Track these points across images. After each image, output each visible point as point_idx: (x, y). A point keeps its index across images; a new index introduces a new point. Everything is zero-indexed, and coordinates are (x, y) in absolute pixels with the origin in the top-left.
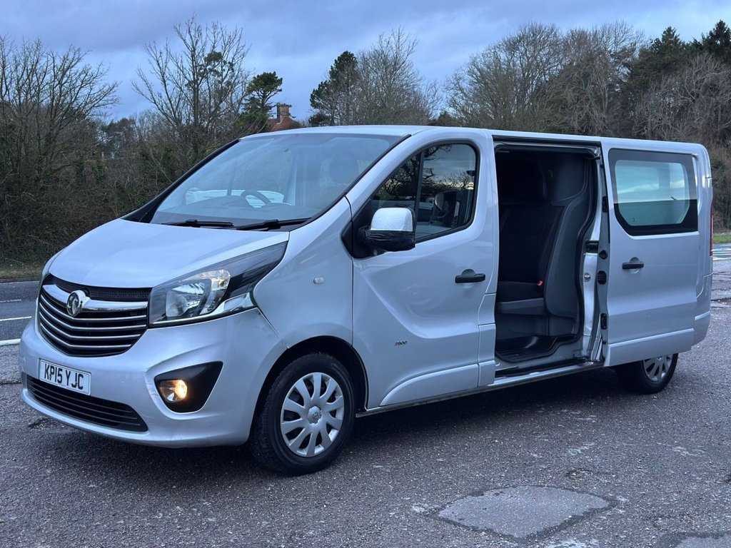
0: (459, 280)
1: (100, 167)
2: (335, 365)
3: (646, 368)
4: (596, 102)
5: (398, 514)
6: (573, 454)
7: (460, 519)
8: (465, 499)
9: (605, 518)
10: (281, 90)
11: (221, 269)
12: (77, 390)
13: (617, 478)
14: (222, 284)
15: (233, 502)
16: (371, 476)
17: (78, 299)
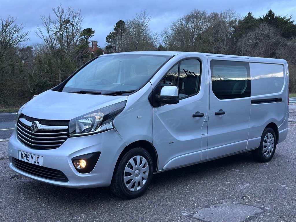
0: (194, 116)
1: (21, 67)
2: (145, 152)
3: (264, 152)
4: (221, 42)
5: (176, 216)
6: (242, 189)
7: (203, 218)
8: (203, 209)
9: (263, 217)
10: (94, 36)
11: (99, 112)
12: (36, 164)
13: (263, 199)
14: (100, 119)
15: (105, 211)
16: (161, 199)
17: (36, 125)
